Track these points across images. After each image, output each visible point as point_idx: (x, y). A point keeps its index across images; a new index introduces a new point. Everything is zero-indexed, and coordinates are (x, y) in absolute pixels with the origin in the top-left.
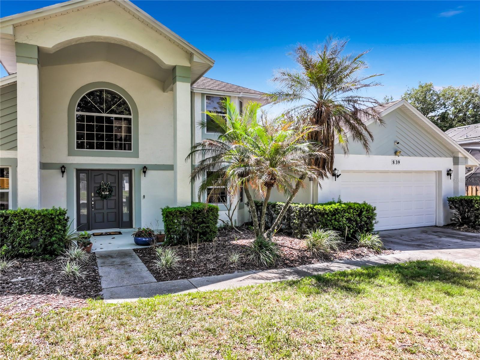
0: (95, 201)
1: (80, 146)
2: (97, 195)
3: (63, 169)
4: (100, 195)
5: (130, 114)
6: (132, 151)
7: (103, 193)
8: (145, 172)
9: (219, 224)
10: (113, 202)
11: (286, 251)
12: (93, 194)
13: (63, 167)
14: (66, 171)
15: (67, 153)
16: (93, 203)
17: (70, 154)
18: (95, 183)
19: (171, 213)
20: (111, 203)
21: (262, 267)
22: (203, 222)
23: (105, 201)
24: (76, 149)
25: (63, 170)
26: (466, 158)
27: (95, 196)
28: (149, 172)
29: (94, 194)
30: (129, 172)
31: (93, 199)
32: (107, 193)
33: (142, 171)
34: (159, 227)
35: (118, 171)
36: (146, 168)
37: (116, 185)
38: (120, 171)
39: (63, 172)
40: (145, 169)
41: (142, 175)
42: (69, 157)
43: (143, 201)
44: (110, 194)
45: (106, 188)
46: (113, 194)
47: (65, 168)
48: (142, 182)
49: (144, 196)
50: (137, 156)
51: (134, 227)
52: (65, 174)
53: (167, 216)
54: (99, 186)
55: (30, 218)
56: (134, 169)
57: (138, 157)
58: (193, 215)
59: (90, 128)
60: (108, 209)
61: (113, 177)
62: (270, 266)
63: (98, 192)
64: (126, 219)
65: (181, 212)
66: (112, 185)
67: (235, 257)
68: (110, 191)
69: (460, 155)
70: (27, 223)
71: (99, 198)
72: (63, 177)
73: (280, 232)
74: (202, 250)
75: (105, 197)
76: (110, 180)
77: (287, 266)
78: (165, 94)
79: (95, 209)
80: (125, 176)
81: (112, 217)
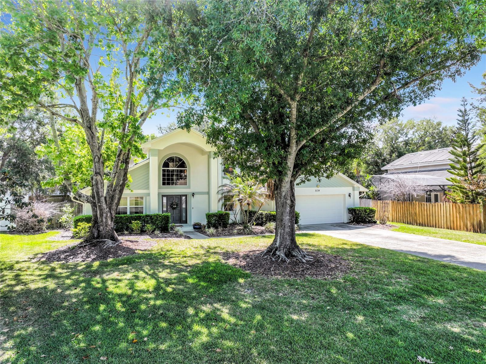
0: (170, 210)
1: (164, 184)
5: (186, 168)
6: (187, 185)
7: (173, 206)
8: (193, 196)
9: (230, 221)
10: (178, 211)
11: (256, 230)
12: (169, 207)
17: (160, 188)
18: (170, 201)
19: (210, 215)
20: (176, 211)
21: (245, 234)
22: (223, 219)
23: (174, 210)
24: (162, 186)
26: (359, 187)
28: (195, 196)
30: (186, 196)
34: (204, 222)
35: (181, 195)
37: (179, 202)
40: (193, 195)
43: (192, 210)
44: (177, 207)
45: (175, 204)
48: (192, 200)
49: (193, 208)
50: (189, 188)
51: (188, 223)
53: (208, 217)
54: (172, 203)
55: (160, 216)
56: (188, 194)
58: (219, 216)
59: (168, 175)
60: (176, 214)
61: (178, 199)
62: (248, 234)
63: (171, 206)
64: (184, 219)
65: (214, 215)
67: (235, 231)
68: (177, 205)
69: (355, 186)
70: (159, 218)
71: (172, 209)
73: (257, 225)
74: (223, 231)
75: (175, 208)
77: (255, 234)
80: (184, 198)
81: (177, 218)
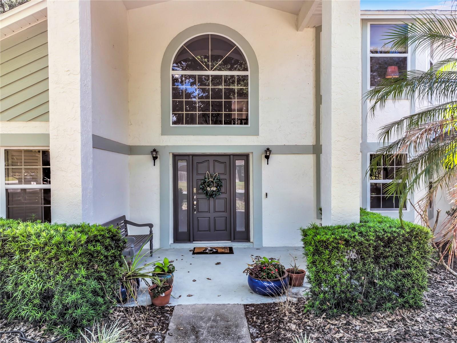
0: (197, 200)
1: (179, 121)
2: (200, 191)
3: (154, 153)
4: (205, 192)
5: (246, 69)
6: (249, 125)
7: (208, 189)
8: (267, 157)
10: (222, 202)
12: (195, 190)
13: (155, 150)
14: (158, 156)
15: (159, 131)
16: (195, 203)
17: (165, 132)
18: (198, 174)
20: (219, 203)
22: (396, 266)
23: (212, 200)
24: (171, 125)
25: (155, 156)
27: (197, 193)
28: (272, 157)
29: (197, 190)
30: (246, 157)
31: (195, 197)
32: (214, 189)
33: (264, 156)
35: (229, 155)
36: (270, 151)
37: (226, 177)
38: (232, 157)
39: (155, 158)
40: (267, 153)
41: (263, 161)
42: (163, 136)
43: (265, 202)
44: (219, 191)
45: (212, 182)
46: (223, 190)
47: (157, 152)
48: (263, 172)
49: (267, 194)
50: (256, 133)
51: (252, 240)
52: (157, 161)
54: (203, 178)
56: (252, 153)
57: (258, 134)
58: (376, 248)
60: (215, 211)
61: (222, 165)
63: (201, 187)
64: (240, 228)
66: (222, 177)
68: (219, 185)
71: (203, 196)
72: (154, 165)
75: (211, 195)
76: (219, 170)
78: (299, 32)
79: (198, 212)
80: (240, 163)
81: (221, 224)
